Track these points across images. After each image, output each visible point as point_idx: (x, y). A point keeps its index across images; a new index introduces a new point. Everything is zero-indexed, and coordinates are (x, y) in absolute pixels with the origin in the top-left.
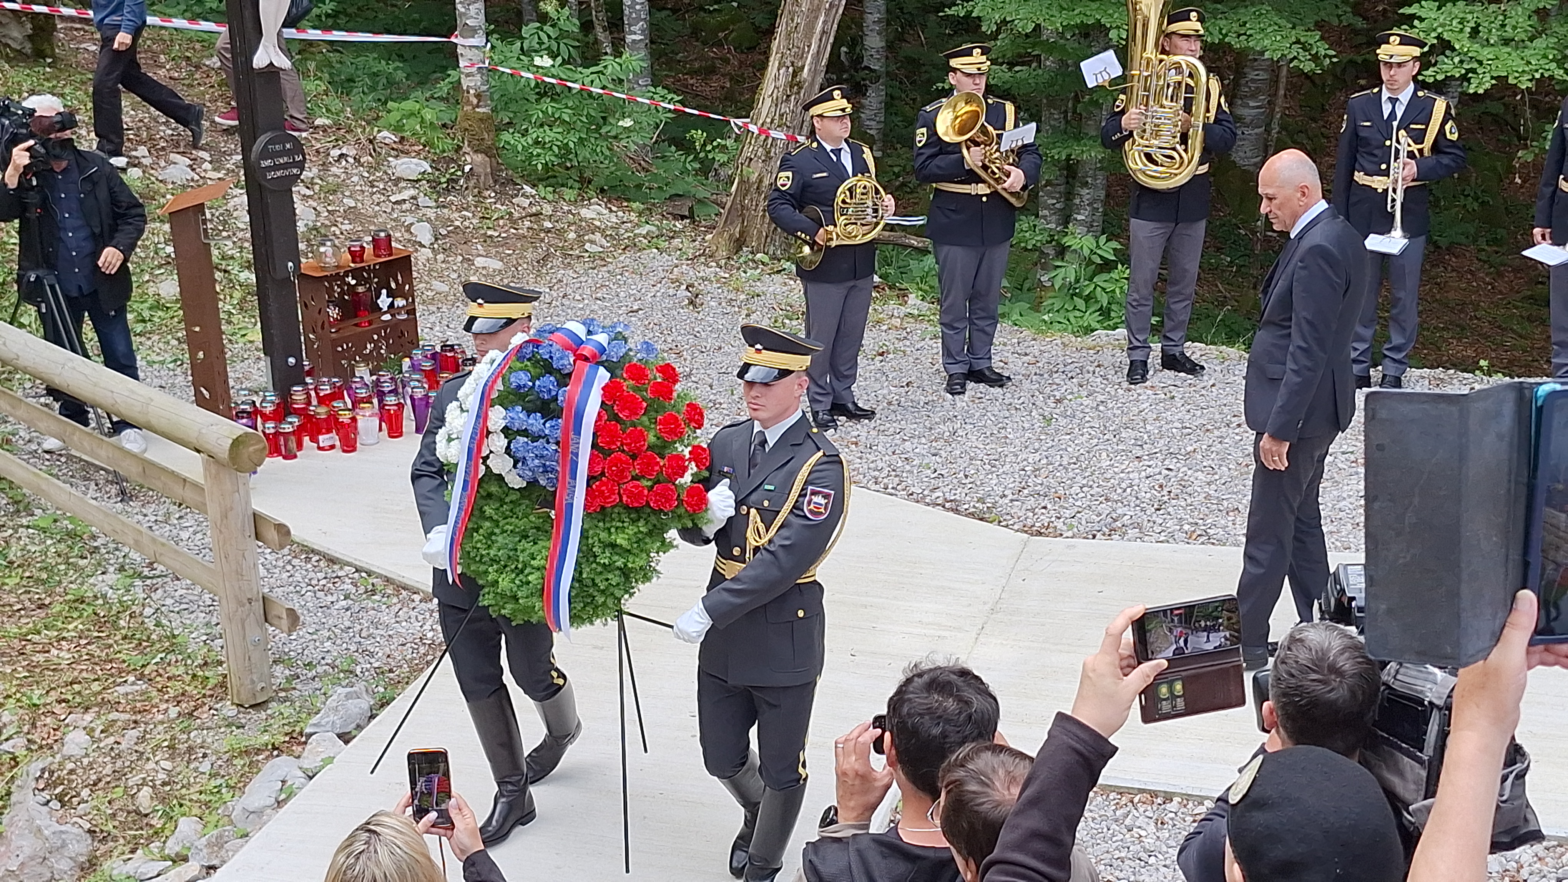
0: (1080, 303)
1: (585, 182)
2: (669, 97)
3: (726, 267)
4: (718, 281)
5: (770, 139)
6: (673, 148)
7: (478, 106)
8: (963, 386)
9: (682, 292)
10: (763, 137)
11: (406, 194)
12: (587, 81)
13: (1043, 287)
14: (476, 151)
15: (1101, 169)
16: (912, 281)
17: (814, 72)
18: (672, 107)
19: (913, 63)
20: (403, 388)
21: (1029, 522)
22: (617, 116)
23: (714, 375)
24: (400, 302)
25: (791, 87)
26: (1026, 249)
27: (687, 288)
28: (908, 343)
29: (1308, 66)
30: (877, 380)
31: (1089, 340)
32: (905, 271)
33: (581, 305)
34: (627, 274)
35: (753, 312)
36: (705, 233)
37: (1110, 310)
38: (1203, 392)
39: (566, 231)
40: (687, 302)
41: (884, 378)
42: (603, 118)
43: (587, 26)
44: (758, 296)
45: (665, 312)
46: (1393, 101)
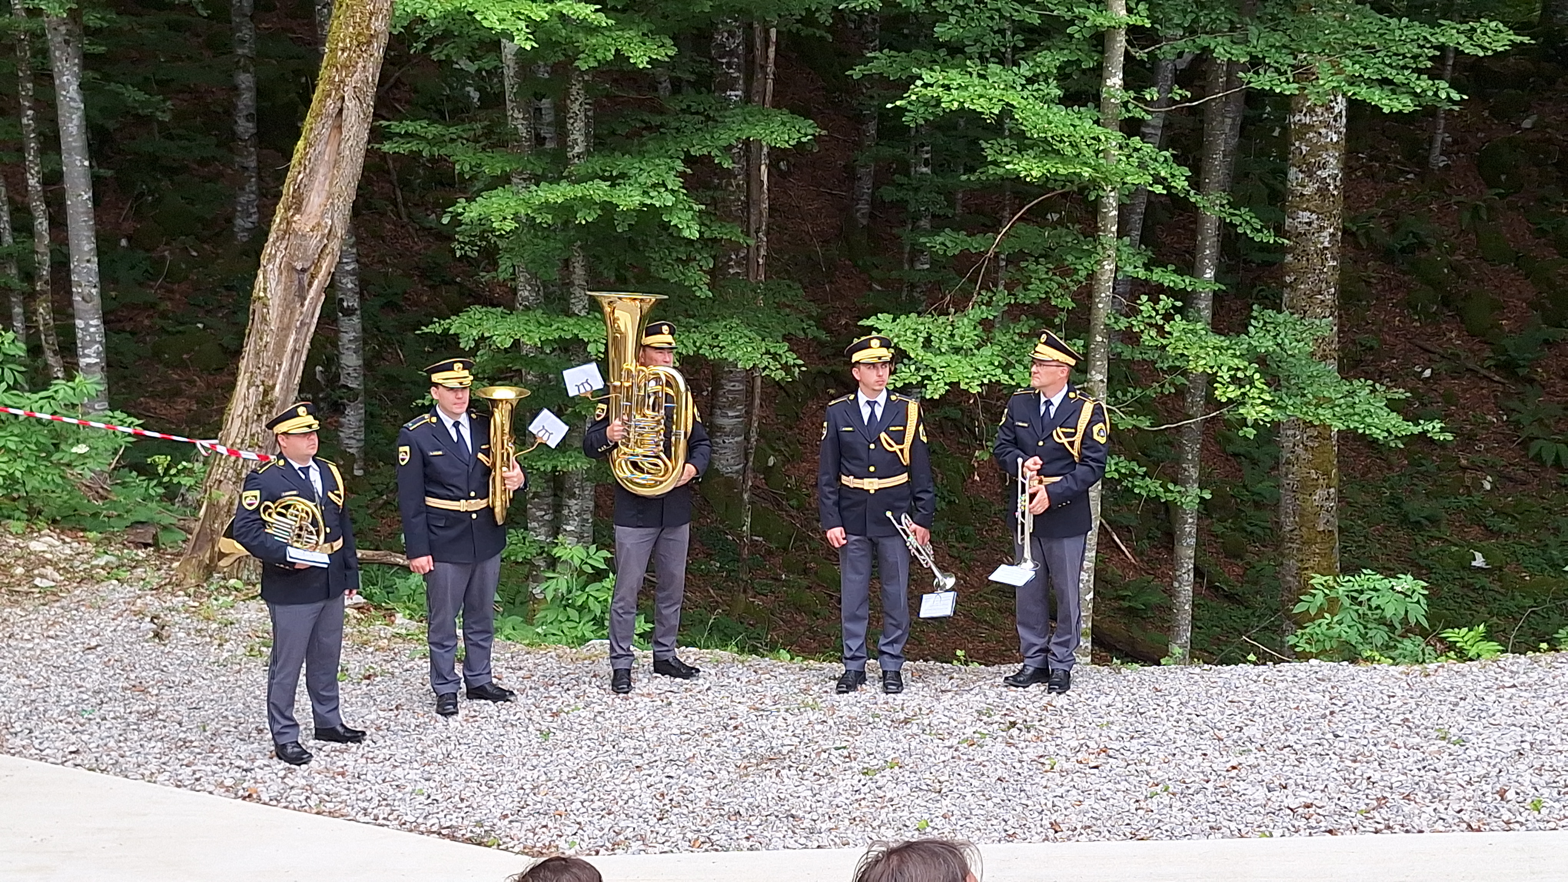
0: (573, 613)
1: (33, 513)
2: (129, 420)
3: (196, 596)
4: (186, 611)
5: (241, 460)
6: (134, 474)
8: (455, 705)
9: (147, 625)
10: (233, 458)
12: (35, 406)
13: (535, 600)
15: (587, 480)
16: (399, 599)
17: (286, 390)
18: (130, 430)
19: (390, 378)
21: (530, 843)
22: (70, 442)
23: (183, 710)
25: (262, 406)
26: (516, 562)
27: (152, 621)
28: (396, 664)
29: (779, 375)
30: (363, 704)
31: (584, 651)
32: (390, 590)
33: (30, 645)
34: (83, 609)
35: (226, 641)
36: (171, 561)
37: (603, 619)
38: (700, 696)
39: (12, 566)
40: (152, 634)
41: (372, 702)
42: (53, 444)
43: (35, 350)
44: (232, 623)
45: (128, 647)
46: (871, 404)
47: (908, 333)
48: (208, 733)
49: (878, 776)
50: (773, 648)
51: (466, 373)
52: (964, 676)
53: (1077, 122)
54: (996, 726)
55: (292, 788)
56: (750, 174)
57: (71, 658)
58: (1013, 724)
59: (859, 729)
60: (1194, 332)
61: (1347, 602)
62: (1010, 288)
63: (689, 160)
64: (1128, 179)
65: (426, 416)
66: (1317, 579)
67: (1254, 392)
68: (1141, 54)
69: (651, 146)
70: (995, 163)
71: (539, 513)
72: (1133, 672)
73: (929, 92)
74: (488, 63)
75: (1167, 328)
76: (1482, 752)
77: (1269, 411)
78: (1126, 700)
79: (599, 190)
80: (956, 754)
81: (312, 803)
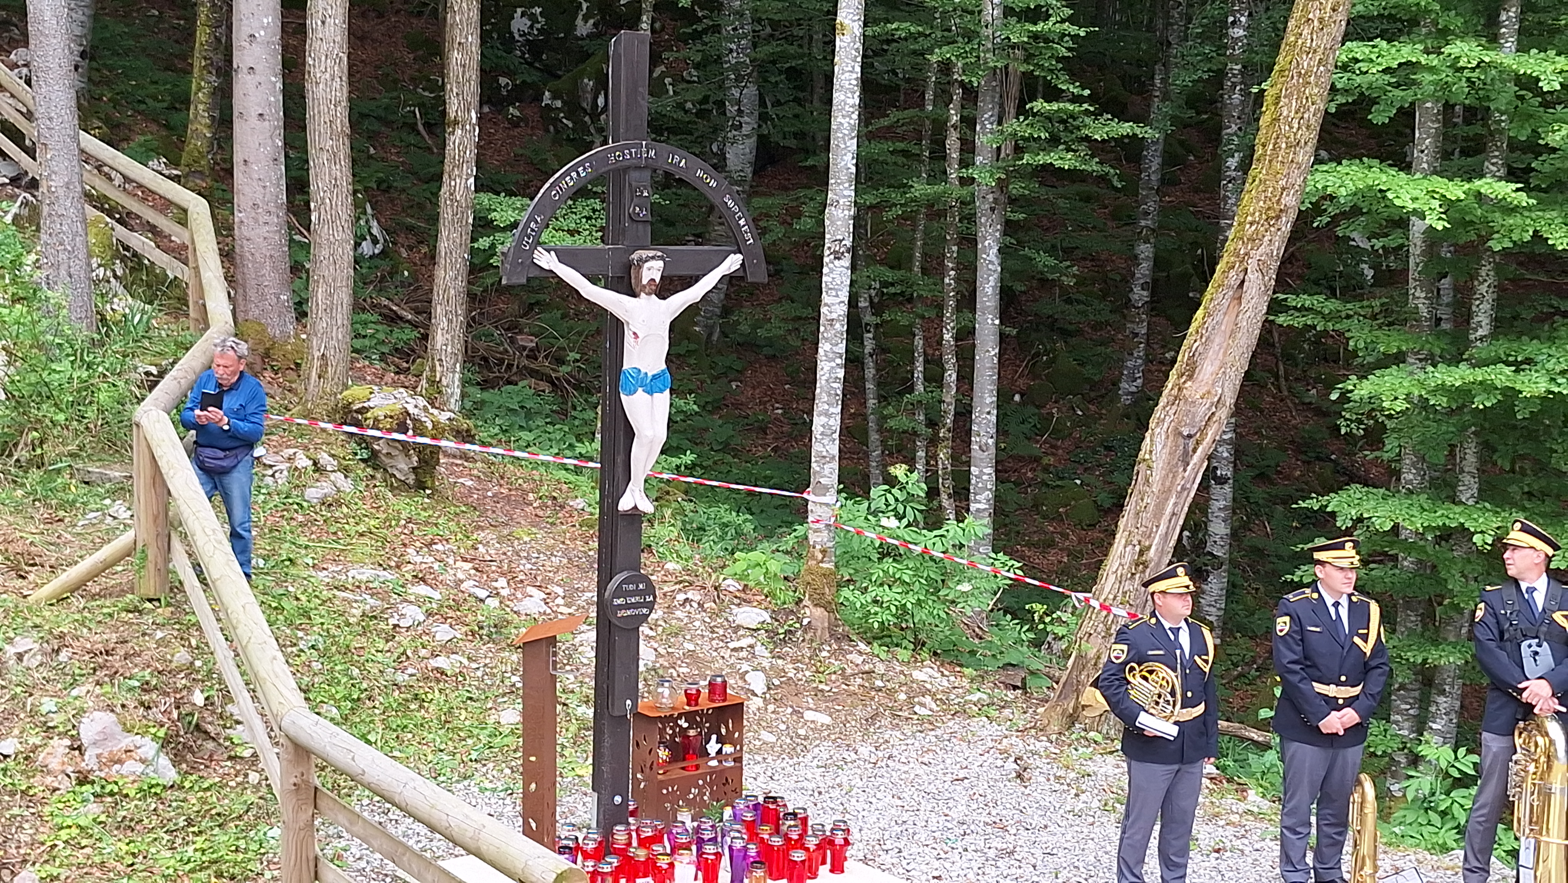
0: (1435, 818)
1: (918, 644)
2: (1010, 563)
3: (1058, 743)
4: (1048, 757)
5: (1112, 616)
6: (1009, 617)
7: (822, 561)
9: (1011, 765)
10: (1104, 613)
11: (745, 642)
12: (929, 543)
13: (1394, 798)
14: (816, 605)
15: (1460, 678)
16: (1251, 776)
17: (1162, 553)
18: (1012, 575)
19: (1256, 551)
20: (723, 836)
22: (956, 580)
23: (1038, 853)
24: (728, 749)
25: (1137, 565)
26: (1373, 754)
27: (1015, 761)
28: (1246, 841)
30: (1212, 878)
31: (1446, 860)
32: (1243, 763)
33: (906, 768)
34: (954, 740)
35: (1083, 792)
36: (1037, 706)
39: (896, 691)
40: (1014, 775)
41: (1220, 877)
42: (942, 581)
43: (932, 491)
44: (1089, 775)
45: (992, 783)
57: (940, 786)
65: (1307, 591)
69: (1563, 332)
71: (1404, 706)
79: (1501, 375)
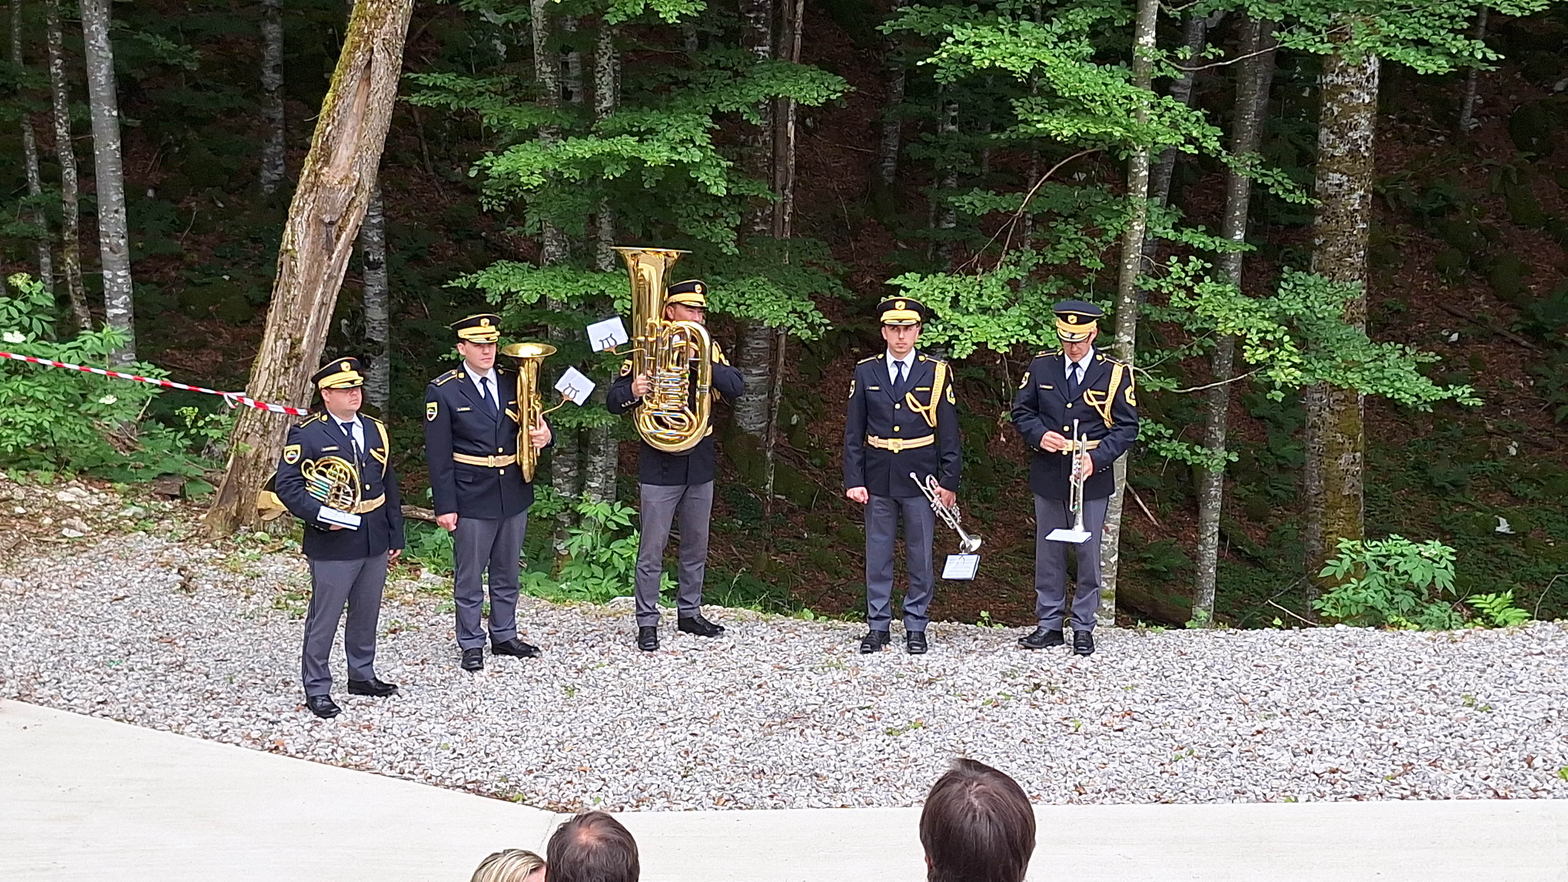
0: (597, 570)
1: (61, 464)
2: (157, 371)
3: (224, 548)
4: (213, 563)
5: (268, 413)
6: (161, 425)
8: (480, 661)
9: (174, 576)
10: (260, 411)
12: (63, 357)
13: (560, 556)
15: (612, 436)
16: (424, 554)
17: (314, 344)
18: (158, 382)
19: (416, 333)
21: (555, 799)
22: (97, 392)
23: (210, 661)
25: (290, 359)
26: (540, 518)
27: (179, 572)
28: (422, 619)
29: (805, 334)
30: (389, 658)
31: (608, 607)
32: (416, 545)
33: (58, 595)
34: (110, 560)
35: (253, 594)
36: (199, 513)
37: (627, 576)
38: (724, 654)
39: (40, 516)
40: (179, 586)
41: (397, 656)
42: (81, 395)
43: (62, 300)
44: (258, 576)
45: (155, 598)
46: (899, 364)
47: (936, 292)
48: (235, 685)
49: (902, 737)
50: (795, 607)
51: (493, 328)
52: (988, 638)
53: (1109, 81)
54: (1020, 688)
55: (318, 741)
56: (777, 130)
57: (99, 609)
58: (1037, 686)
59: (883, 689)
60: (1223, 294)
61: (1374, 567)
62: (1038, 247)
63: (717, 116)
64: (1160, 139)
65: (454, 372)
66: (1345, 544)
67: (1283, 355)
68: (1174, 13)
69: (680, 101)
70: (1026, 122)
71: (564, 469)
72: (1159, 636)
73: (960, 49)
74: (516, 15)
75: (1197, 290)
76: (1510, 719)
77: (1298, 374)
78: (1151, 662)
79: (627, 145)
80: (980, 715)
81: (338, 756)
